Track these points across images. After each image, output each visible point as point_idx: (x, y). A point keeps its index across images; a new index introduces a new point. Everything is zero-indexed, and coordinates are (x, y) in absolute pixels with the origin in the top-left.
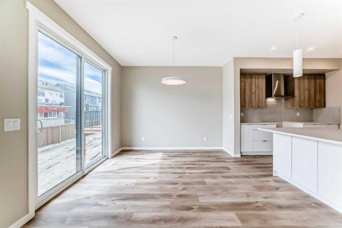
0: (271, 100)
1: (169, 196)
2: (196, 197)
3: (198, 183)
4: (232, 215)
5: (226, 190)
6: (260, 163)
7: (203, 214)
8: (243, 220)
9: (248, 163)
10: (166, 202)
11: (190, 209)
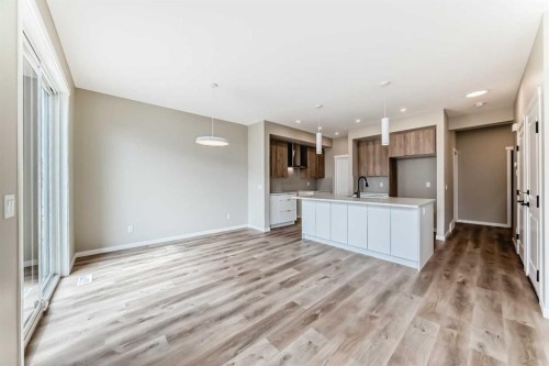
0: (290, 169)
1: (231, 278)
2: (257, 270)
3: (249, 260)
4: (291, 269)
5: (276, 258)
6: (290, 232)
7: (272, 277)
8: (298, 269)
9: (280, 235)
10: (233, 283)
11: (259, 279)
